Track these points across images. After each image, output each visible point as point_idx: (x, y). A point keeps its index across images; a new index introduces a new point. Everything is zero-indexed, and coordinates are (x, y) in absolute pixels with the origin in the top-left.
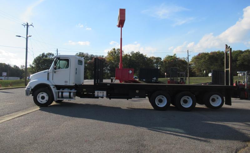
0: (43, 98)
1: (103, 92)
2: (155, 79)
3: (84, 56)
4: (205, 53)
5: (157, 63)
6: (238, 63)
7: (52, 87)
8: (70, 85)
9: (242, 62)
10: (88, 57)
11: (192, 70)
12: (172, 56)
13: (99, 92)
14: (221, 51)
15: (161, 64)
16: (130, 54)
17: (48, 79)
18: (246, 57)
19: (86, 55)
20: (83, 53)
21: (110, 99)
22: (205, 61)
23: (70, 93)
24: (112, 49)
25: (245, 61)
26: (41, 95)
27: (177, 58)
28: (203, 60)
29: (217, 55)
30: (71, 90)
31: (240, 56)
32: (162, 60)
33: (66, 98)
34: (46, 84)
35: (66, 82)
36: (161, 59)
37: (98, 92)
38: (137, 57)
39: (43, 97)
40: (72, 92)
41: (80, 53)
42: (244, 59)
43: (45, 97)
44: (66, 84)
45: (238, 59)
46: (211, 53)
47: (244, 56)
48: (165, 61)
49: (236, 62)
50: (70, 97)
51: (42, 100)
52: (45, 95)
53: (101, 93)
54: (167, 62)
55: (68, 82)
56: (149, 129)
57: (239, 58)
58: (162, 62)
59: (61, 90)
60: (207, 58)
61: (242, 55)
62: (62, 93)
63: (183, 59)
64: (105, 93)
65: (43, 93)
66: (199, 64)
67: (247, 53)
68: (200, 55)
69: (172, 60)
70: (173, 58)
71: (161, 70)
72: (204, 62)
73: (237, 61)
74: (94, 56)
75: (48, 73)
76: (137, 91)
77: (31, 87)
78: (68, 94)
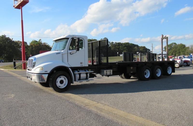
0: (62, 82)
1: (110, 71)
8: (85, 66)
12: (37, 41)
13: (107, 70)
17: (63, 61)
21: (108, 77)
23: (87, 74)
27: (42, 43)
35: (81, 63)
37: (107, 71)
38: (4, 40)
43: (64, 81)
48: (31, 46)
50: (87, 79)
51: (61, 85)
53: (108, 71)
54: (34, 46)
55: (84, 63)
62: (80, 74)
65: (61, 77)
69: (38, 45)
75: (62, 55)
77: (47, 71)
78: (85, 75)
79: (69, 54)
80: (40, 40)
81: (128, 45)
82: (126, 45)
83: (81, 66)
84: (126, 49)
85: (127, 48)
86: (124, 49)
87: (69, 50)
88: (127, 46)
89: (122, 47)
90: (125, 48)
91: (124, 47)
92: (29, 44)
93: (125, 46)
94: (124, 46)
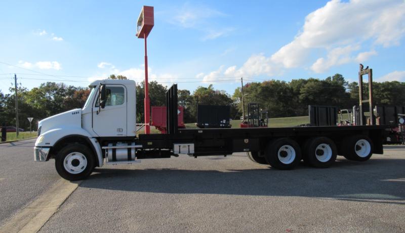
0: (76, 163)
1: (189, 146)
2: (224, 122)
3: (56, 89)
4: (256, 83)
5: (183, 98)
6: (301, 97)
7: (93, 141)
8: (128, 135)
9: (306, 96)
10: (63, 89)
11: (238, 110)
12: (206, 89)
13: (182, 145)
14: (276, 81)
15: (189, 101)
16: (140, 85)
17: (82, 126)
18: (311, 88)
19: (60, 87)
20: (54, 84)
21: (196, 157)
22: (257, 95)
23: (129, 150)
24: (110, 77)
25: (310, 95)
26: (70, 158)
27: (214, 92)
28: (253, 94)
29: (273, 85)
30: (130, 144)
31: (303, 87)
32: (191, 95)
33: (122, 160)
34: (81, 136)
35: (119, 130)
36: (189, 93)
37: (180, 146)
38: (153, 89)
39: (76, 161)
40: (133, 148)
41: (49, 83)
42: (308, 92)
43: (80, 160)
44: (120, 133)
45: (301, 92)
46: (264, 83)
47: (309, 88)
48: (196, 97)
49: (298, 97)
50: (129, 158)
51: (74, 168)
52: (78, 156)
53: (184, 147)
54: (199, 97)
55: (125, 129)
56: (339, 199)
57: (302, 90)
58: (191, 98)
59: (110, 147)
60: (259, 90)
61: (305, 86)
62: (114, 151)
63: (221, 93)
64: (192, 146)
65: (74, 154)
66: (248, 100)
67: (313, 83)
68: (250, 86)
69: (207, 95)
70: (208, 90)
71: (190, 111)
72: (255, 96)
73: (300, 94)
74: (76, 89)
75: (82, 115)
76: (246, 141)
77: (49, 144)
78: (125, 153)
79: (95, 114)
80: (211, 85)
81: (393, 86)
82: (389, 86)
83: (118, 135)
84: (389, 96)
85: (389, 94)
86: (383, 96)
87: (96, 106)
88: (391, 88)
89: (378, 91)
90: (384, 94)
91: (383, 91)
92: (192, 94)
93: (386, 90)
94: (382, 89)
